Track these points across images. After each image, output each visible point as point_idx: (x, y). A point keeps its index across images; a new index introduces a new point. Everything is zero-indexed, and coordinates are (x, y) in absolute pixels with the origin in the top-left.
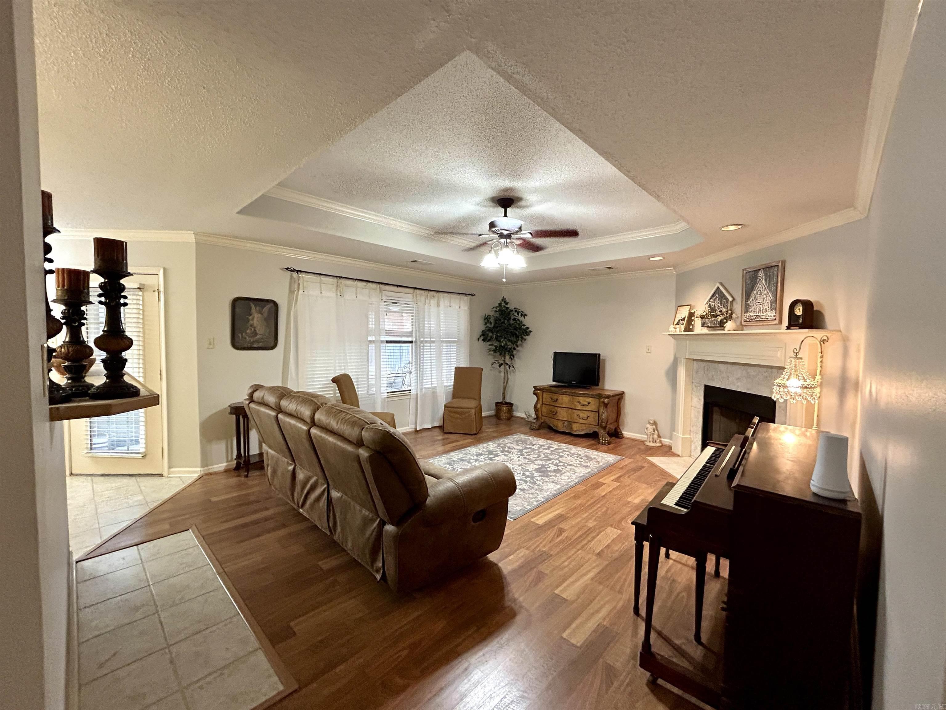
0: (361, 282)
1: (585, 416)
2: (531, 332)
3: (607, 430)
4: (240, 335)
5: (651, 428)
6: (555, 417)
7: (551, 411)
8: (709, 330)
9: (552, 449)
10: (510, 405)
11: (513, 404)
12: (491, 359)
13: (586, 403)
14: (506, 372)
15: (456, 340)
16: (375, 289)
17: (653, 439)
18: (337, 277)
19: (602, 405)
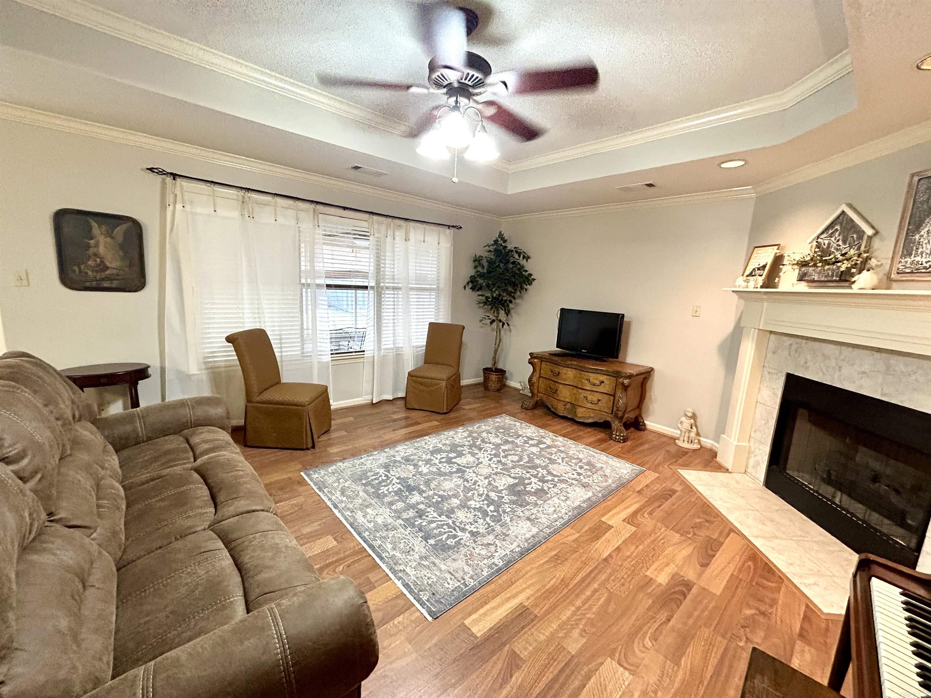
0: (283, 198)
1: (595, 399)
2: (534, 280)
3: (624, 421)
4: (76, 268)
5: (687, 423)
6: (555, 396)
7: (550, 388)
8: (810, 287)
9: (542, 446)
10: (502, 372)
11: (505, 372)
12: (481, 313)
13: (598, 382)
14: (499, 331)
15: (435, 287)
16: (307, 211)
17: (689, 437)
18: (242, 188)
19: (620, 386)
